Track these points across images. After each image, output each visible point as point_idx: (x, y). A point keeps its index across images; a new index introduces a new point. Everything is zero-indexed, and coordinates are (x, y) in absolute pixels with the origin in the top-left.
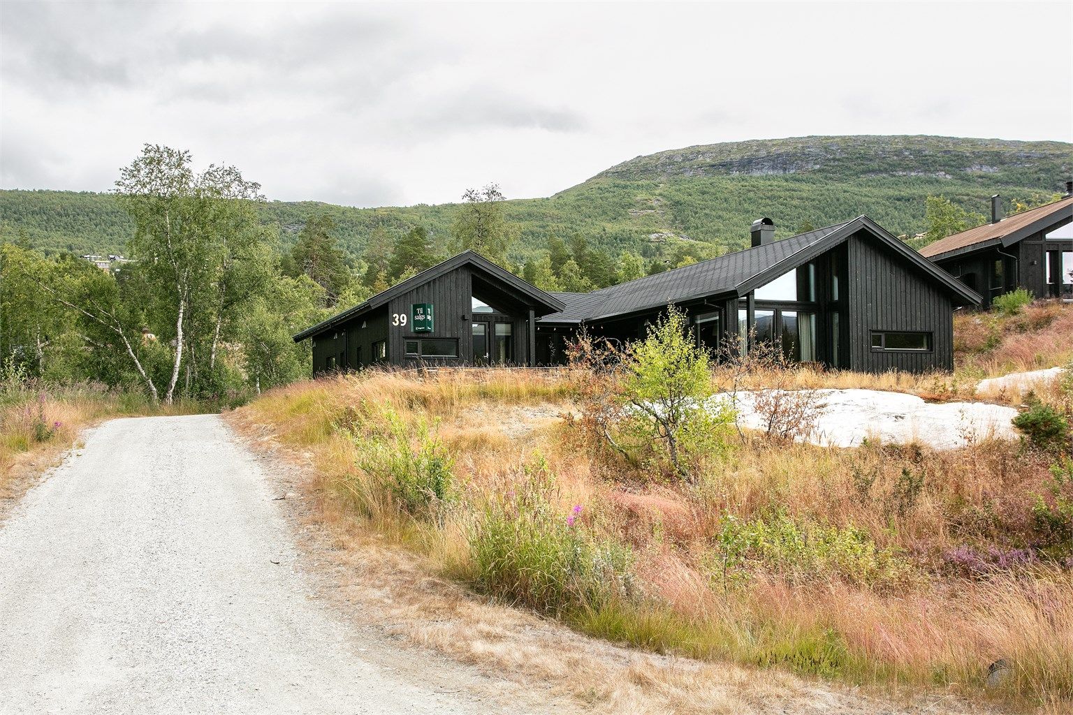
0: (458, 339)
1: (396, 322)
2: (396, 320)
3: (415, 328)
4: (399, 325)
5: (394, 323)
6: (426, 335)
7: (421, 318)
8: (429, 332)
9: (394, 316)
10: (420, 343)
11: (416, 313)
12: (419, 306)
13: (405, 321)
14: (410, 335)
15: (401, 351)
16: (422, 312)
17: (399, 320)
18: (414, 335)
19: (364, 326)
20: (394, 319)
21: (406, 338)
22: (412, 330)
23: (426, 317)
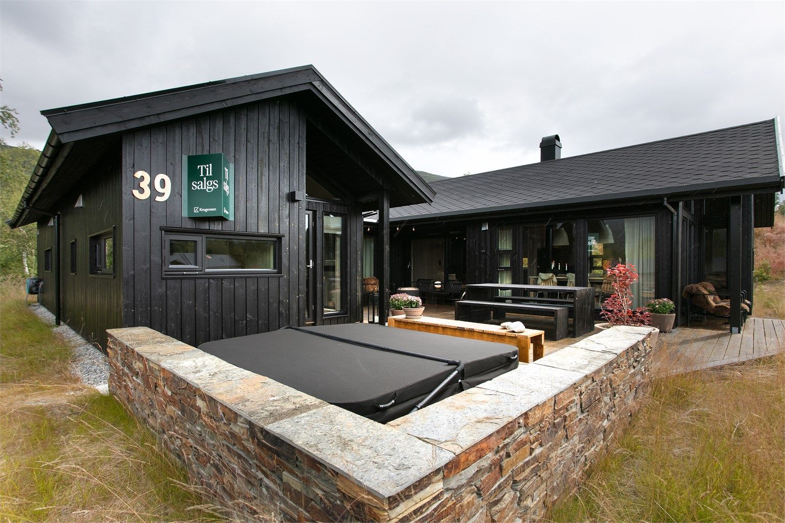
0: (279, 238)
1: (142, 191)
2: (144, 185)
3: (190, 209)
4: (152, 198)
5: (136, 193)
6: (217, 227)
7: (207, 186)
8: (222, 219)
9: (139, 174)
10: (201, 242)
11: (194, 175)
12: (204, 159)
13: (167, 191)
14: (177, 225)
15: (156, 258)
16: (209, 173)
17: (151, 185)
18: (189, 225)
19: (80, 203)
20: (136, 183)
21: (169, 230)
22: (185, 214)
23: (220, 184)
